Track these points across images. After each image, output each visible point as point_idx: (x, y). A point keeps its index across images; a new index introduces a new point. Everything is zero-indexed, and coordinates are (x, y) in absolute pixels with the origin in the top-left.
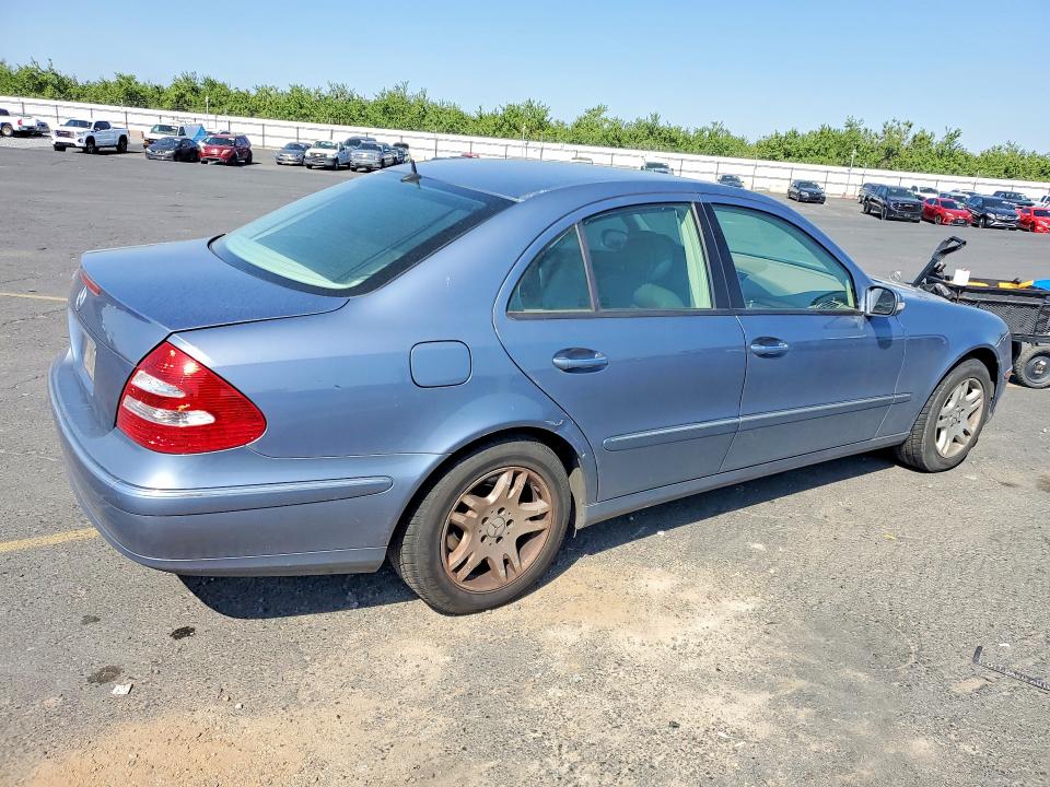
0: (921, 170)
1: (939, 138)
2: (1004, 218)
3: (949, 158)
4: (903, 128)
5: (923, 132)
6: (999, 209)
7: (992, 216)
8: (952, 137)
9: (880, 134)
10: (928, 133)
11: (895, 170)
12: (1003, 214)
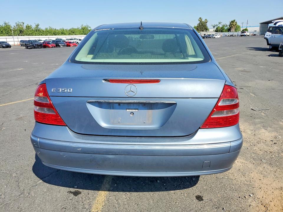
0: (33, 35)
1: (34, 26)
2: (63, 45)
3: (38, 32)
4: (22, 24)
5: (28, 25)
6: (61, 43)
7: (60, 45)
8: (38, 26)
9: (16, 26)
10: (29, 25)
11: (25, 36)
12: (62, 44)
